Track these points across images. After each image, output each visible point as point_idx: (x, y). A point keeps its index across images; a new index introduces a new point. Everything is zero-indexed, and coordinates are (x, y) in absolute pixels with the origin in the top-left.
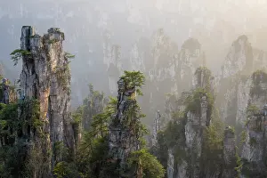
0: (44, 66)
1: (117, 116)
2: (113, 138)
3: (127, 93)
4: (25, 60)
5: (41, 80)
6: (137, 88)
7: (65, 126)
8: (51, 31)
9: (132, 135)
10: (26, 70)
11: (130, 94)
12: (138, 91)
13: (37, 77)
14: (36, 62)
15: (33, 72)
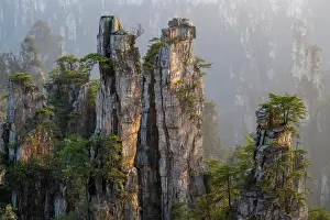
0: (130, 81)
1: (253, 172)
2: (244, 209)
3: (271, 134)
4: (102, 71)
5: (124, 104)
6: (290, 125)
7: (192, 178)
8: (174, 24)
9: (276, 207)
10: (103, 87)
11: (276, 135)
12: (291, 129)
13: (118, 99)
14: (117, 74)
15: (113, 91)
